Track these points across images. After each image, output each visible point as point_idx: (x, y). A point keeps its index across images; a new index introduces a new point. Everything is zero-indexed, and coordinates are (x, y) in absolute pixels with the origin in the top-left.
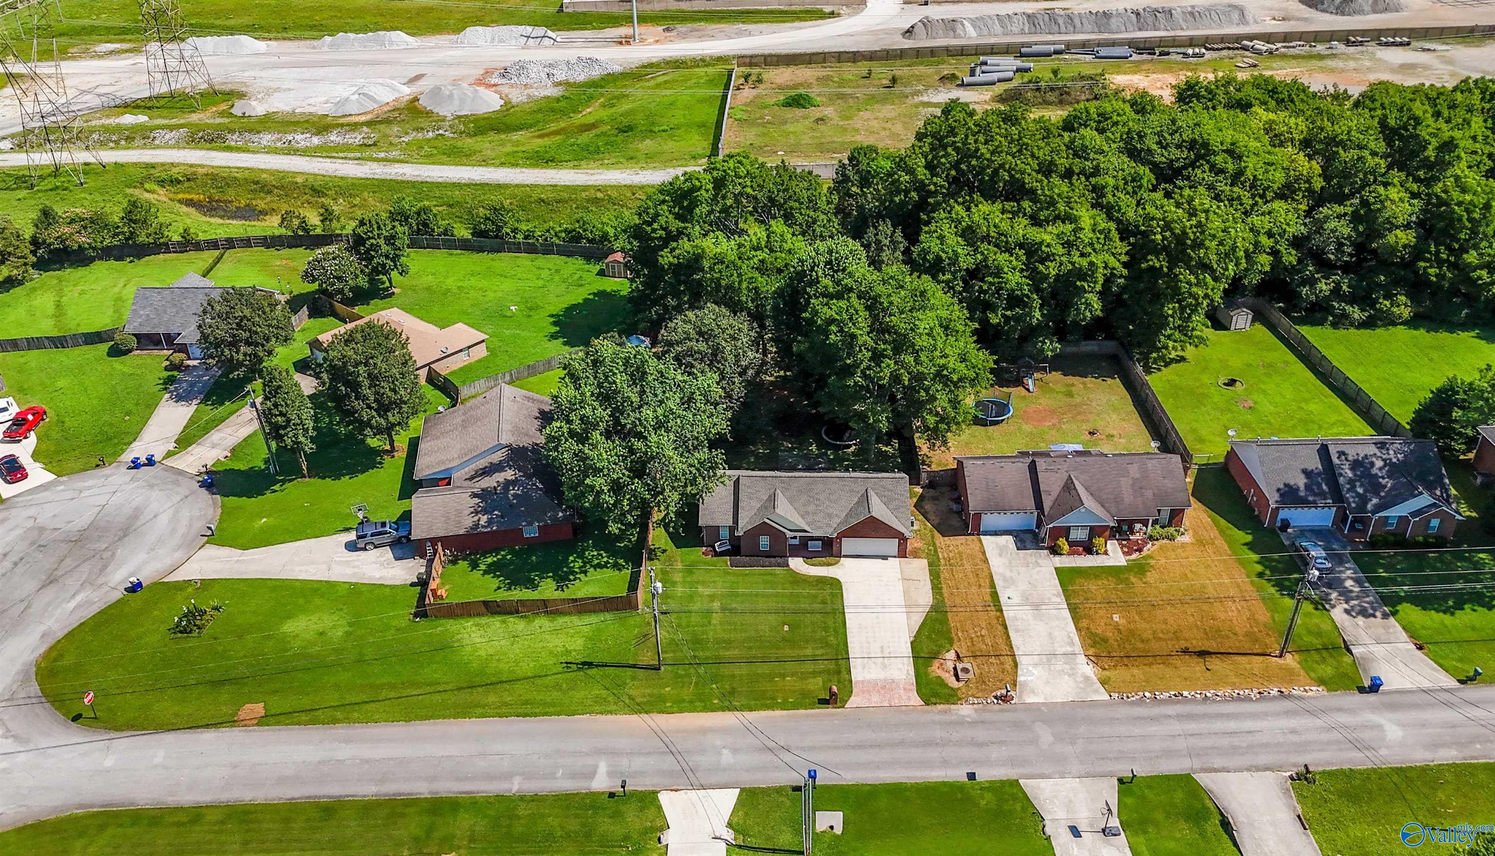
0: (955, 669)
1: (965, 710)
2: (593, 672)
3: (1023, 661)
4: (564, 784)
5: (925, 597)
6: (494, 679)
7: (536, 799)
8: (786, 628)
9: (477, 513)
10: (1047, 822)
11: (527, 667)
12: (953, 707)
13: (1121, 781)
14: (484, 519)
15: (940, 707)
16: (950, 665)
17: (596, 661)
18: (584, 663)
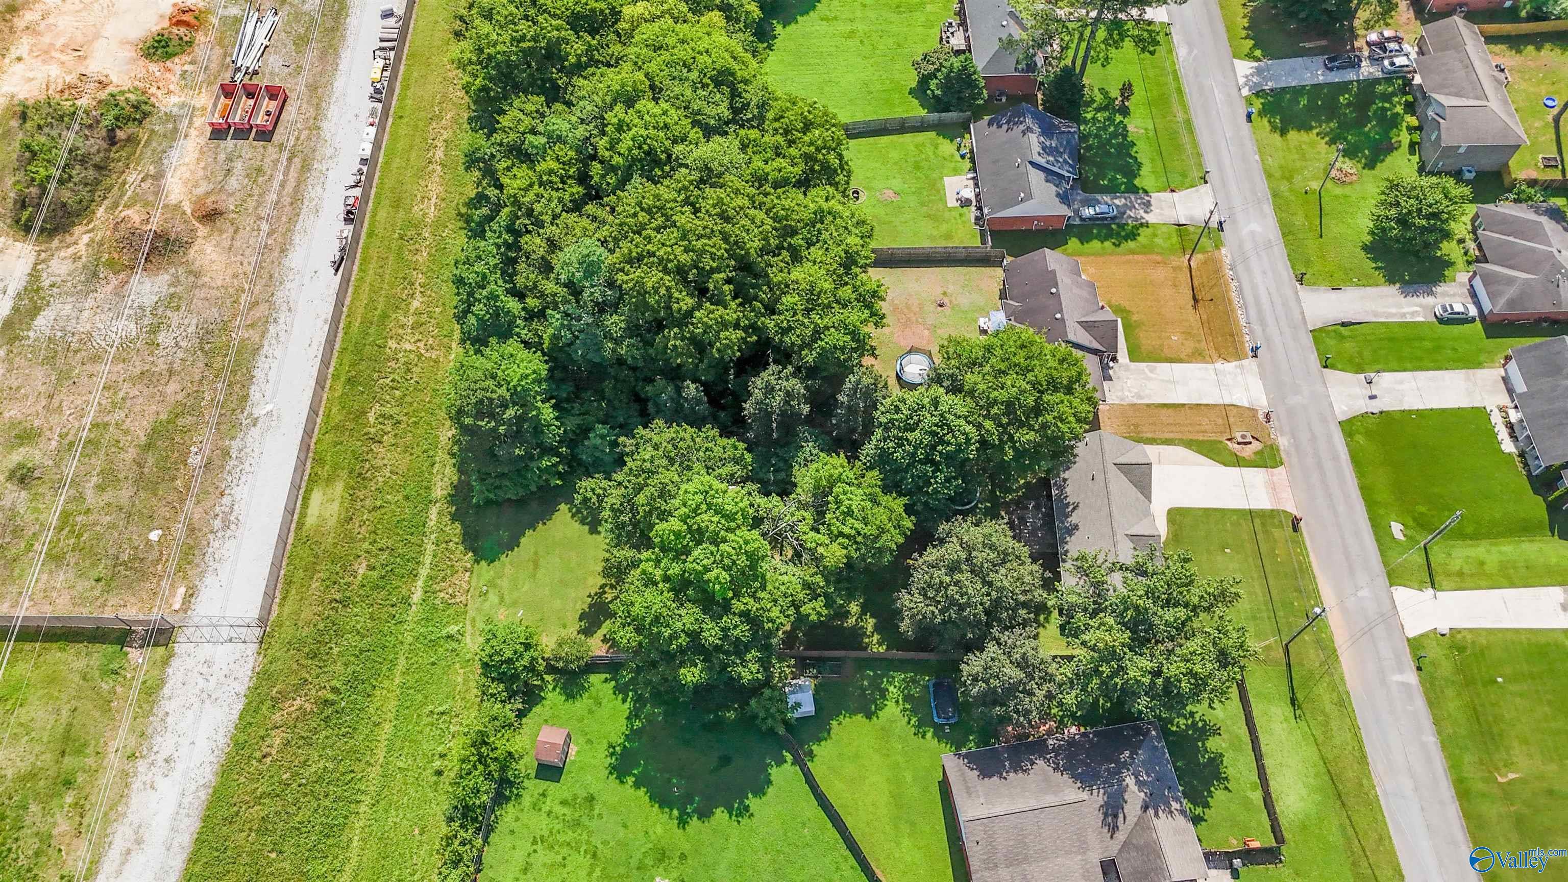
0: (1239, 443)
1: (1283, 442)
2: (1300, 696)
3: (1227, 401)
4: (1420, 703)
5: (1180, 452)
6: (1327, 778)
7: (1437, 722)
8: (1228, 551)
9: (1171, 812)
10: (1370, 410)
11: (1311, 752)
12: (1282, 448)
13: (1326, 367)
14: (1175, 805)
15: (1283, 456)
16: (1236, 446)
17: (1288, 696)
18: (1293, 704)
